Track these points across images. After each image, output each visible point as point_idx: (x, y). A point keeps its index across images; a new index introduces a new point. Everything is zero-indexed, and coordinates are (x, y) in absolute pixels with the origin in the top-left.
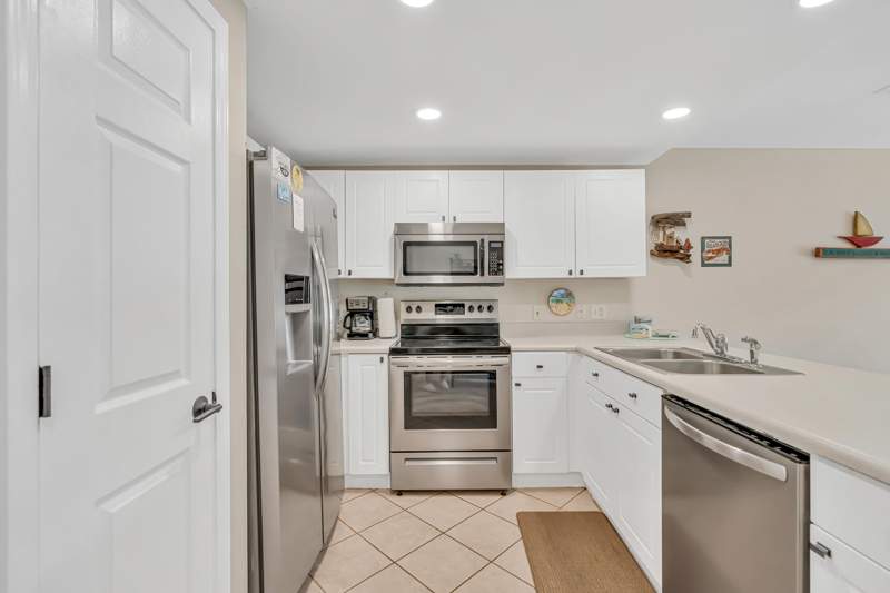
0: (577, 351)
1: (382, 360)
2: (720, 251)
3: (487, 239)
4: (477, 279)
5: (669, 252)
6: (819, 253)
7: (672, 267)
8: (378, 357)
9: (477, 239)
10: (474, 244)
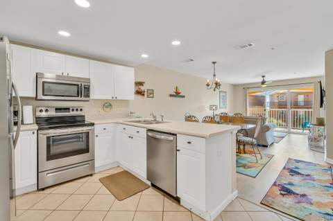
0: (117, 123)
1: (33, 133)
2: (151, 93)
3: (83, 84)
4: (79, 98)
5: (139, 93)
6: (171, 95)
7: (140, 97)
8: (32, 132)
9: (79, 83)
10: (78, 85)
